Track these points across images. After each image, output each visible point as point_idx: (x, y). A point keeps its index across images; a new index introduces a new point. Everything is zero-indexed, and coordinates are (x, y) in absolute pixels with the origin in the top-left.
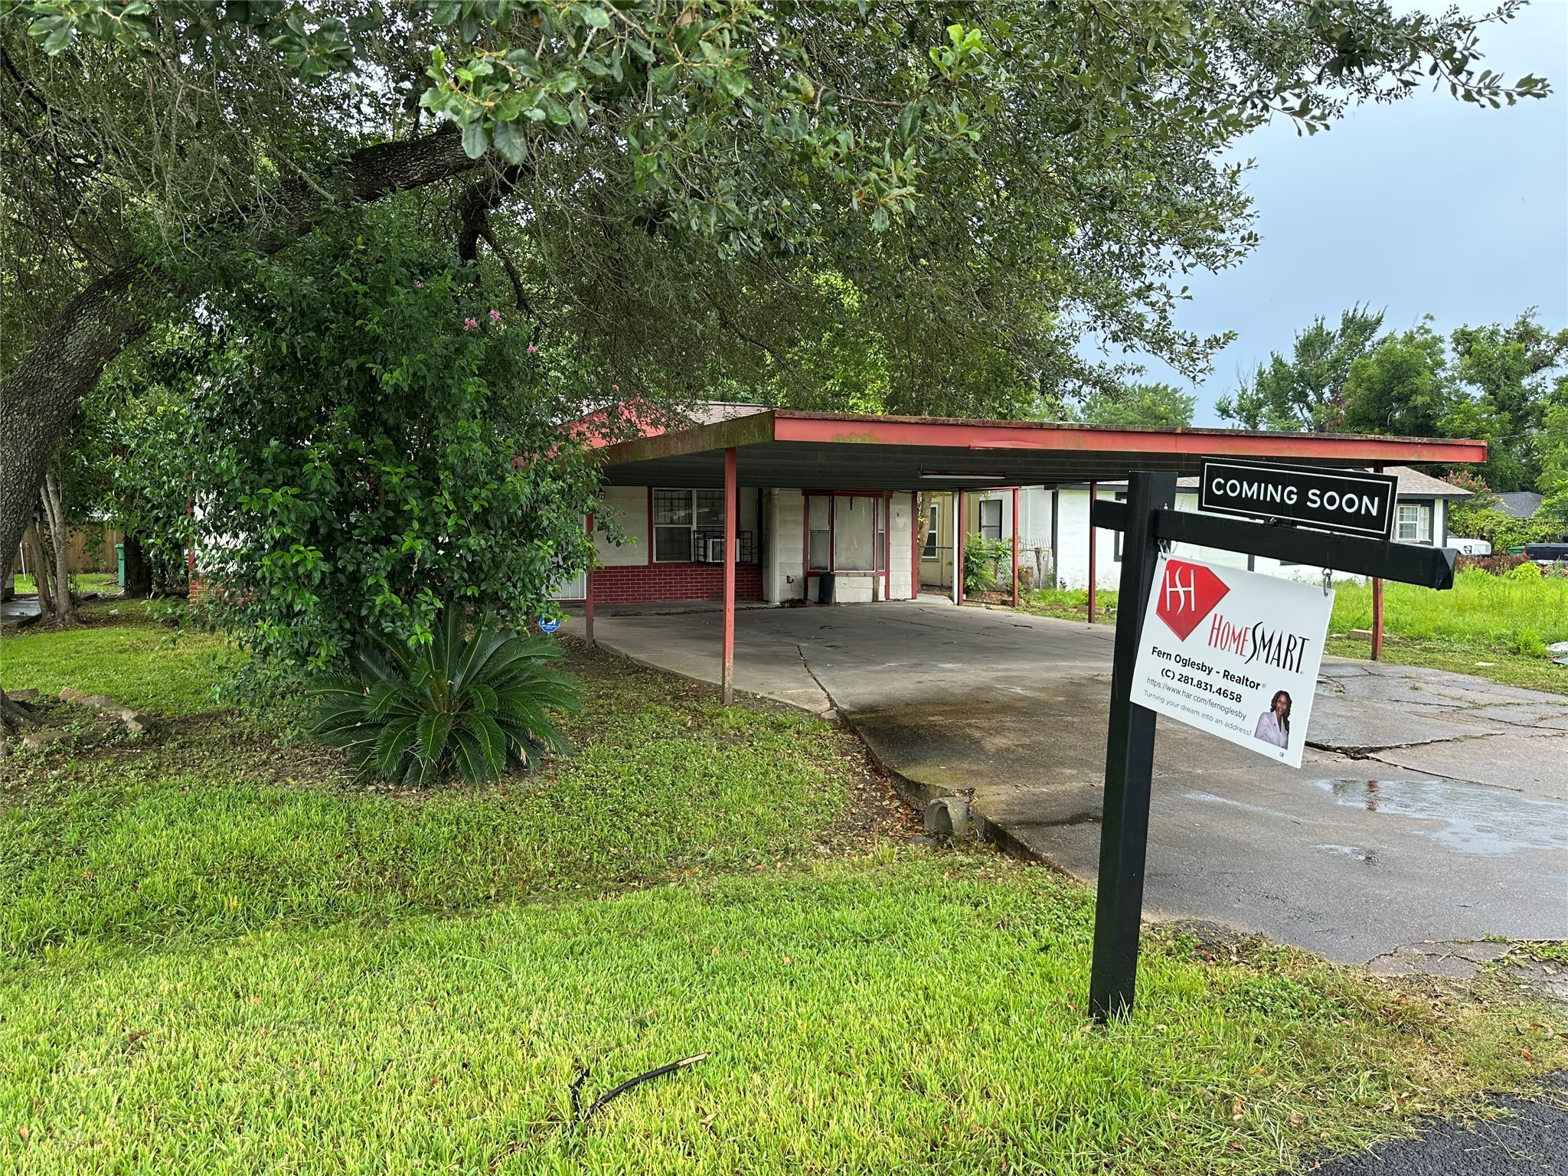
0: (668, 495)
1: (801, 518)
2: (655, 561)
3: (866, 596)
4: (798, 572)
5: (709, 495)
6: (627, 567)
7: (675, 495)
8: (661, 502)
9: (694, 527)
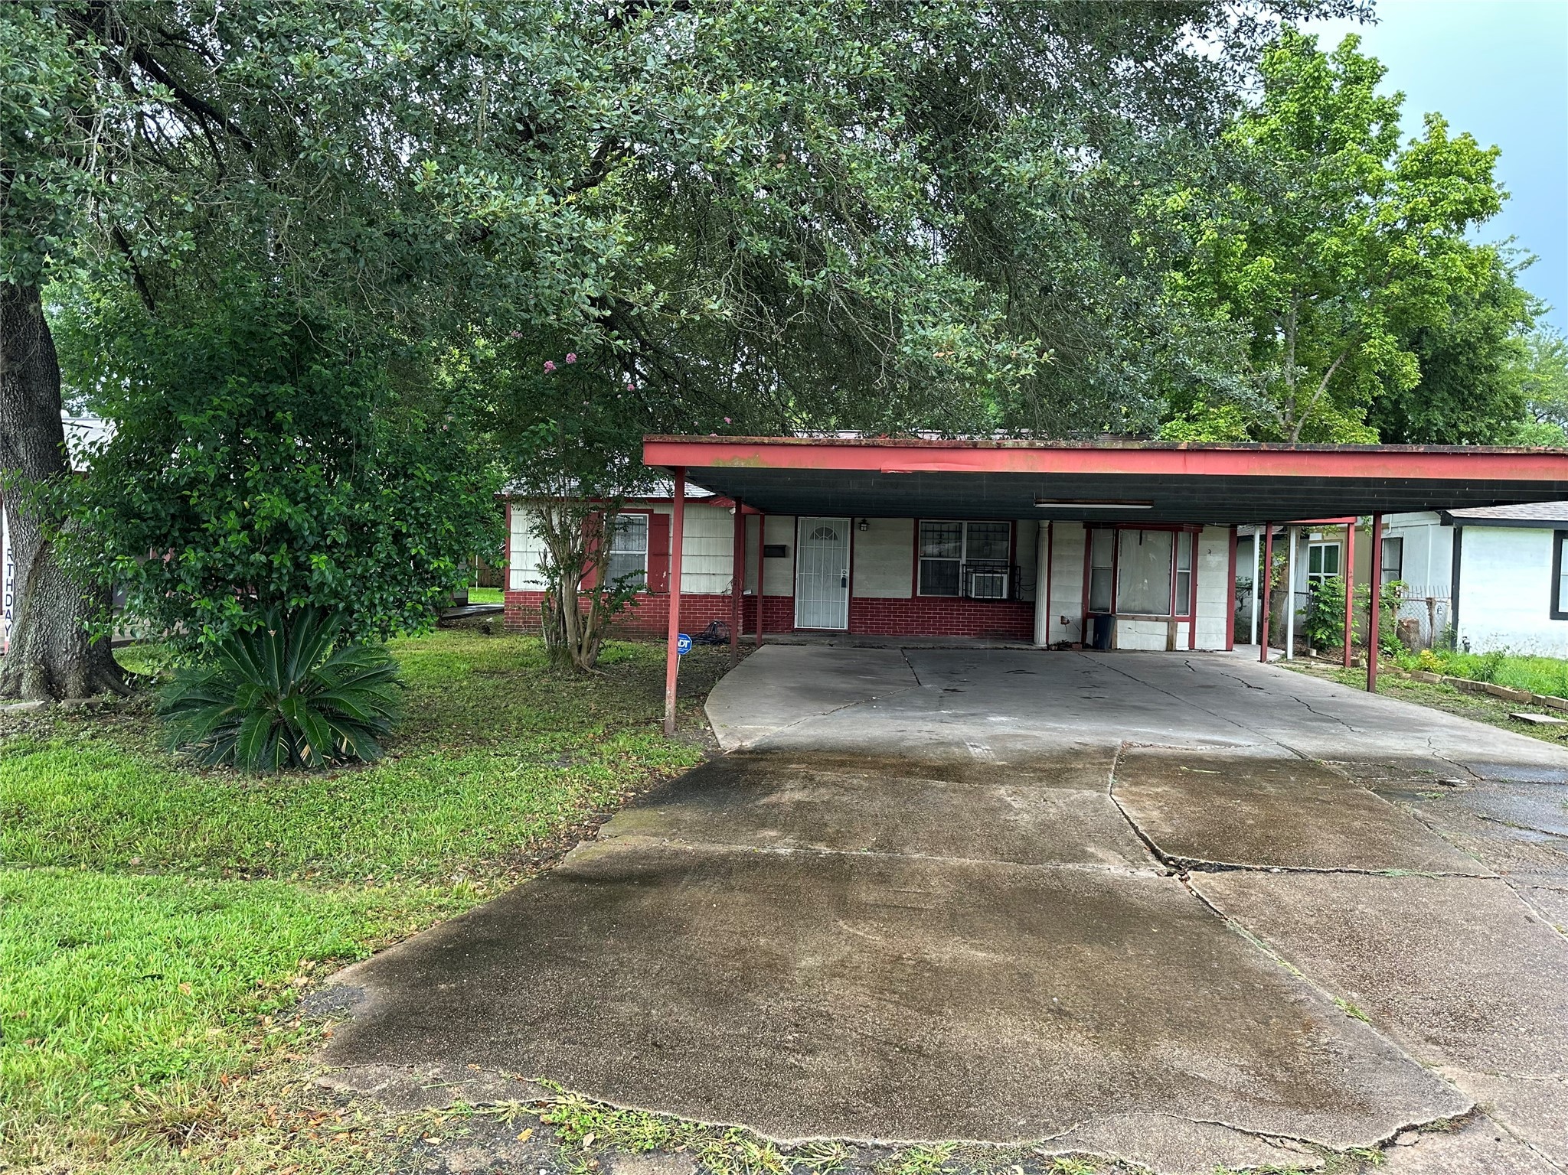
0: (937, 528)
1: (1082, 553)
2: (919, 594)
3: (1158, 643)
4: (1076, 613)
5: (983, 528)
6: (890, 600)
7: (945, 527)
8: (930, 535)
9: (963, 561)
